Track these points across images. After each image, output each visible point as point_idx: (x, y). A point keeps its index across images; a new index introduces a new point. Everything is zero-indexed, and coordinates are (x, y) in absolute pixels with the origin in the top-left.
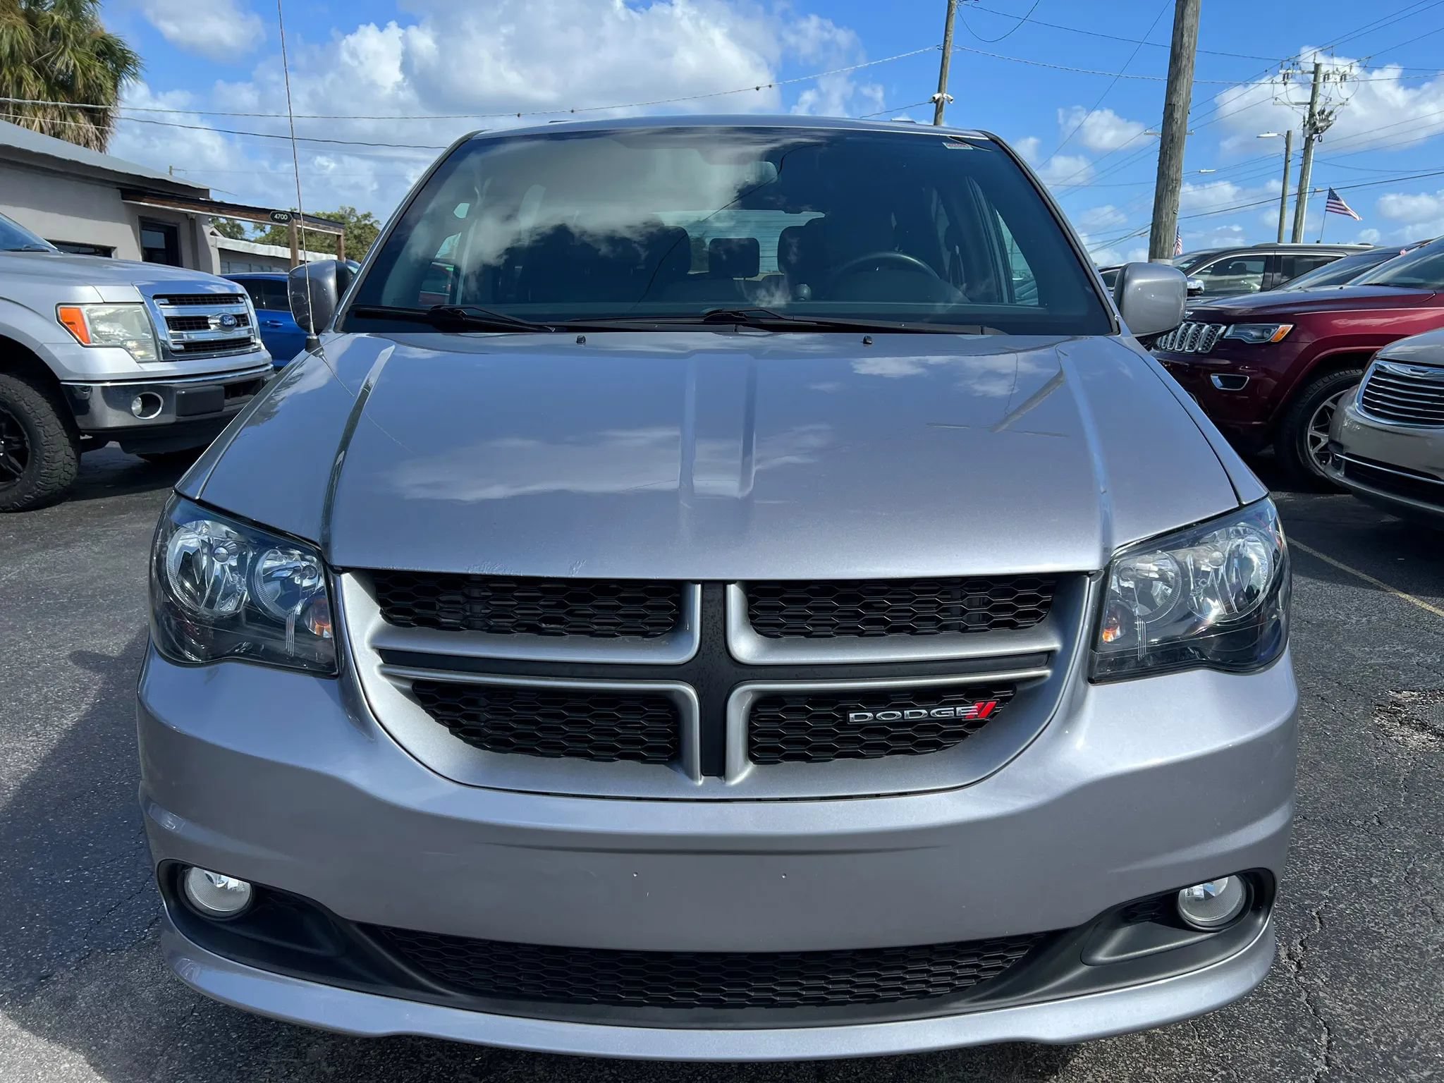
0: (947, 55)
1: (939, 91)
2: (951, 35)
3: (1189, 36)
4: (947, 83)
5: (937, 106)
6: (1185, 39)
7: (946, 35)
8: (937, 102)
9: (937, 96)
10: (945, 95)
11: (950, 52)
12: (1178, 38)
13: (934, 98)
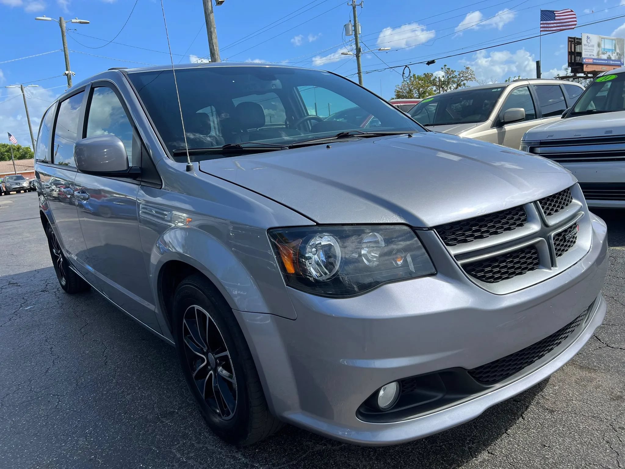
0: (67, 54)
1: (67, 70)
2: (66, 45)
3: (216, 46)
4: (70, 67)
5: (68, 77)
6: (215, 47)
7: (64, 45)
8: (67, 75)
9: (67, 72)
10: (70, 72)
11: (68, 52)
12: (212, 46)
13: (66, 73)
